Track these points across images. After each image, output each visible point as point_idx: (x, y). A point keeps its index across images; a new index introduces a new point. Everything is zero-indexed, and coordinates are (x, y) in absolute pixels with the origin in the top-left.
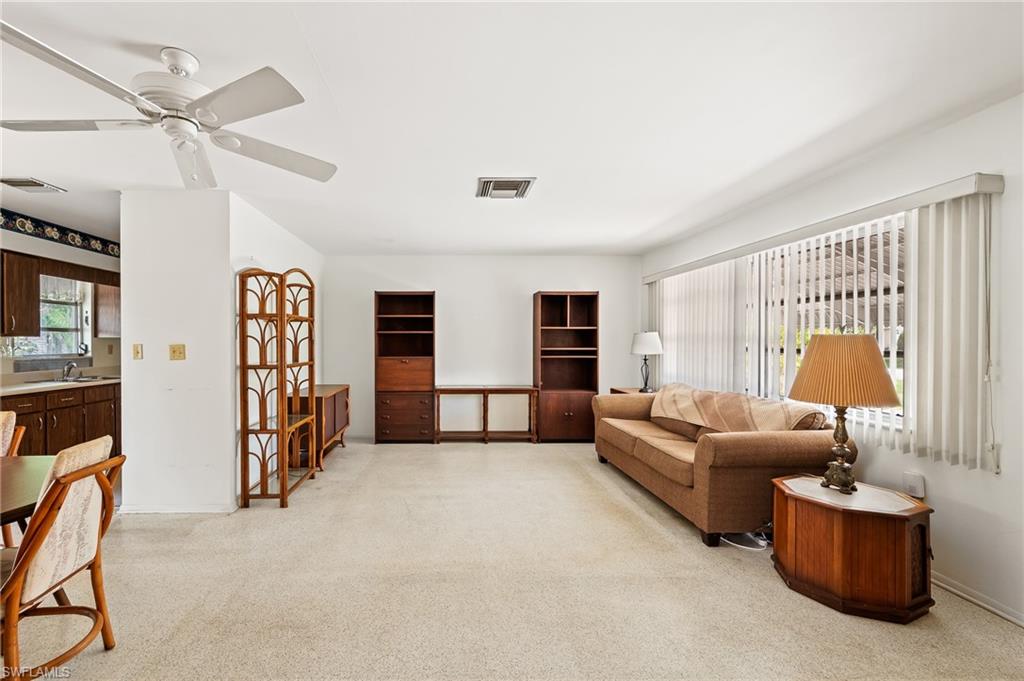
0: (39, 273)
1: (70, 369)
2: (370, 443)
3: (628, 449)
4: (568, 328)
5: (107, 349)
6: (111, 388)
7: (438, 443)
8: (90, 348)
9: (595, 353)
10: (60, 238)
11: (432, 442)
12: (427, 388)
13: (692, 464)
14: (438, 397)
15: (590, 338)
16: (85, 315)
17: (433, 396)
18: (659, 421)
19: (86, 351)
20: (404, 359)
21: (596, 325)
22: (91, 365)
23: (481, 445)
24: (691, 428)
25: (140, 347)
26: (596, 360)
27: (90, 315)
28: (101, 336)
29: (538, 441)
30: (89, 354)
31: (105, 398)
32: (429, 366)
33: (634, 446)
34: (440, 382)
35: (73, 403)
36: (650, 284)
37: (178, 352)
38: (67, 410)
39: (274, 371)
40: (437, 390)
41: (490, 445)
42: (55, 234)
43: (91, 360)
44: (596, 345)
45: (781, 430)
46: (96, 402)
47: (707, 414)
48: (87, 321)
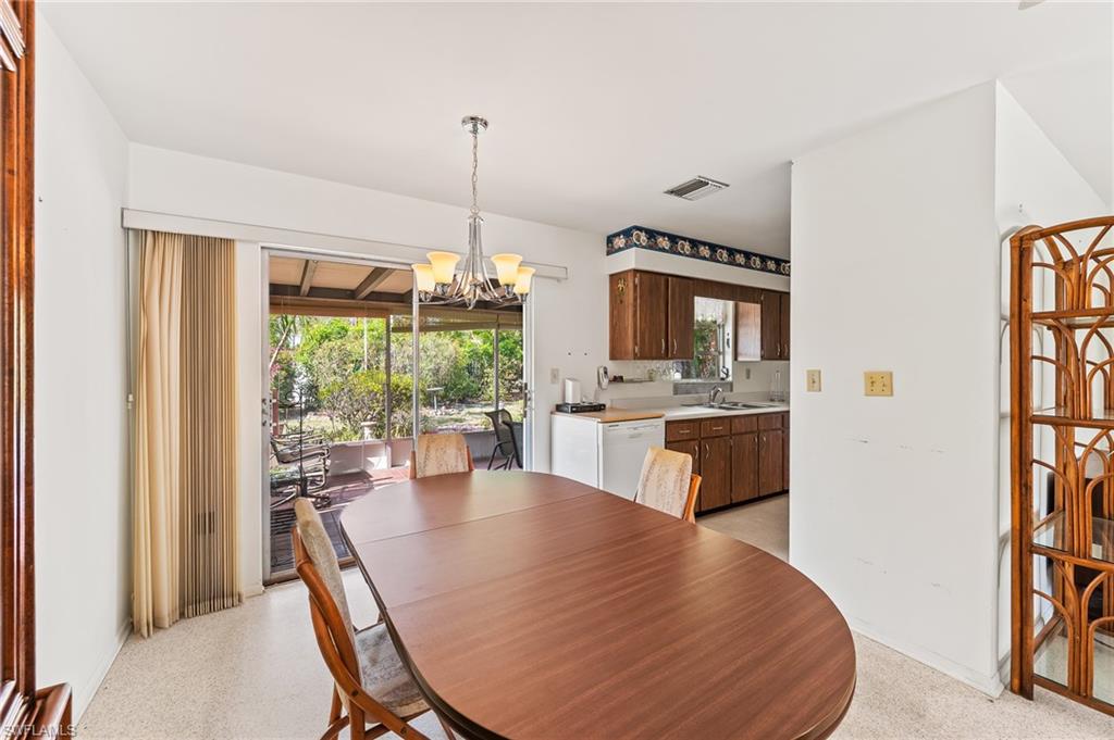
0: (694, 295)
1: (715, 394)
5: (744, 374)
6: (755, 418)
8: (730, 373)
10: (711, 256)
16: (726, 337)
19: (727, 375)
22: (732, 390)
25: (817, 375)
27: (731, 337)
28: (740, 359)
30: (730, 379)
31: (749, 430)
35: (722, 433)
37: (879, 384)
38: (717, 439)
42: (705, 251)
43: (731, 384)
46: (742, 434)
48: (728, 343)
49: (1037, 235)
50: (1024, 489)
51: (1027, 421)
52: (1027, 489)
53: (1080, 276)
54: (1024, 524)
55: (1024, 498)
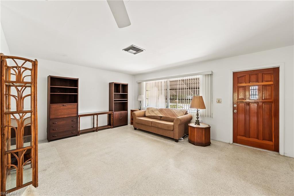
2: (45, 142)
3: (150, 125)
4: (121, 93)
7: (79, 135)
9: (127, 100)
11: (77, 135)
12: (75, 115)
13: (173, 125)
14: (79, 118)
15: (125, 96)
17: (77, 118)
18: (149, 117)
20: (65, 104)
21: (127, 93)
23: (95, 133)
24: (159, 117)
26: (127, 102)
29: (113, 128)
32: (76, 106)
33: (152, 123)
34: (80, 112)
36: (139, 83)
40: (79, 116)
41: (99, 132)
44: (127, 98)
45: (183, 115)
47: (163, 114)
49: (7, 57)
50: (3, 136)
51: (3, 114)
52: (4, 136)
53: (19, 72)
54: (3, 147)
55: (2, 138)
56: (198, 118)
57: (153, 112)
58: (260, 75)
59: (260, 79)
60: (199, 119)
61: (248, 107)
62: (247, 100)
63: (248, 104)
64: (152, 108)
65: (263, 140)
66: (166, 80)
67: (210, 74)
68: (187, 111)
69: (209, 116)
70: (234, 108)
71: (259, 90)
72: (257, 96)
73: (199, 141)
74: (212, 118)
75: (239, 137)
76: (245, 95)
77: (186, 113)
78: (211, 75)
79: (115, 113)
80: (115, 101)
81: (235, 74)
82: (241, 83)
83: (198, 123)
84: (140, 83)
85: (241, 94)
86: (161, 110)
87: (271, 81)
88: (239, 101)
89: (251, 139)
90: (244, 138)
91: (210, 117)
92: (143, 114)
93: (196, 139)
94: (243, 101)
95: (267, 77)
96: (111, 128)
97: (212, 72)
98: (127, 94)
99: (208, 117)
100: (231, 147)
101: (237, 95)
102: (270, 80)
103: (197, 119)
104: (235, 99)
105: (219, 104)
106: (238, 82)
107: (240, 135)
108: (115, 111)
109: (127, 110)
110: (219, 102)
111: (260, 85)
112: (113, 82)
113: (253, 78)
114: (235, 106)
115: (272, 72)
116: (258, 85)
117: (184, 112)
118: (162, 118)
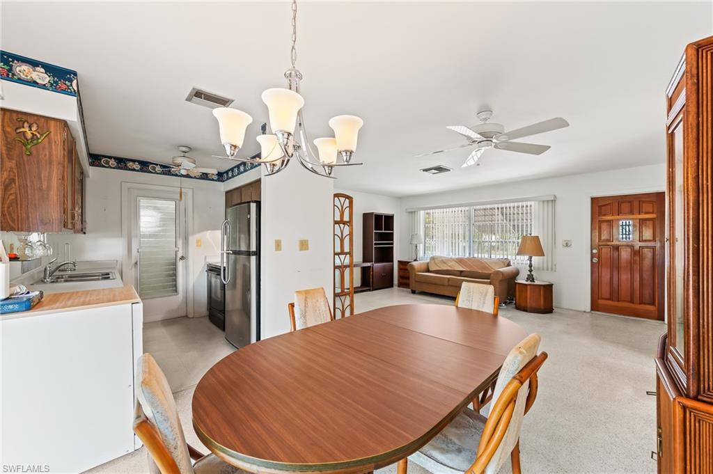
4: (383, 231)
9: (392, 244)
15: (390, 237)
18: (439, 271)
21: (393, 230)
26: (392, 248)
29: (373, 290)
37: (305, 245)
39: (348, 256)
44: (393, 240)
45: (504, 267)
47: (465, 266)
56: (531, 271)
57: (445, 263)
58: (636, 204)
59: (636, 210)
60: (532, 273)
61: (616, 254)
62: (615, 243)
63: (617, 248)
64: (441, 257)
65: (640, 304)
66: (467, 208)
67: (552, 201)
68: (510, 262)
69: (550, 269)
70: (592, 256)
71: (634, 226)
72: (631, 236)
73: (534, 305)
74: (555, 271)
75: (601, 302)
76: (611, 234)
77: (509, 265)
78: (554, 201)
79: (376, 265)
80: (376, 244)
81: (593, 200)
82: (605, 215)
83: (531, 278)
84: (412, 212)
85: (605, 232)
86: (460, 261)
87: (652, 213)
88: (601, 243)
89: (620, 304)
90: (609, 302)
91: (552, 270)
92: (425, 267)
93: (530, 303)
94: (609, 243)
95: (646, 207)
96: (369, 290)
97: (555, 196)
98: (392, 234)
99: (548, 270)
100: (588, 315)
101: (597, 234)
102: (651, 211)
103: (529, 273)
104: (595, 240)
105: (566, 249)
106: (600, 214)
107: (602, 299)
108: (375, 262)
109: (392, 261)
110: (567, 245)
111: (636, 219)
112: (373, 213)
113: (625, 207)
114: (595, 251)
115: (654, 199)
116: (633, 219)
117: (504, 263)
118: (463, 274)
